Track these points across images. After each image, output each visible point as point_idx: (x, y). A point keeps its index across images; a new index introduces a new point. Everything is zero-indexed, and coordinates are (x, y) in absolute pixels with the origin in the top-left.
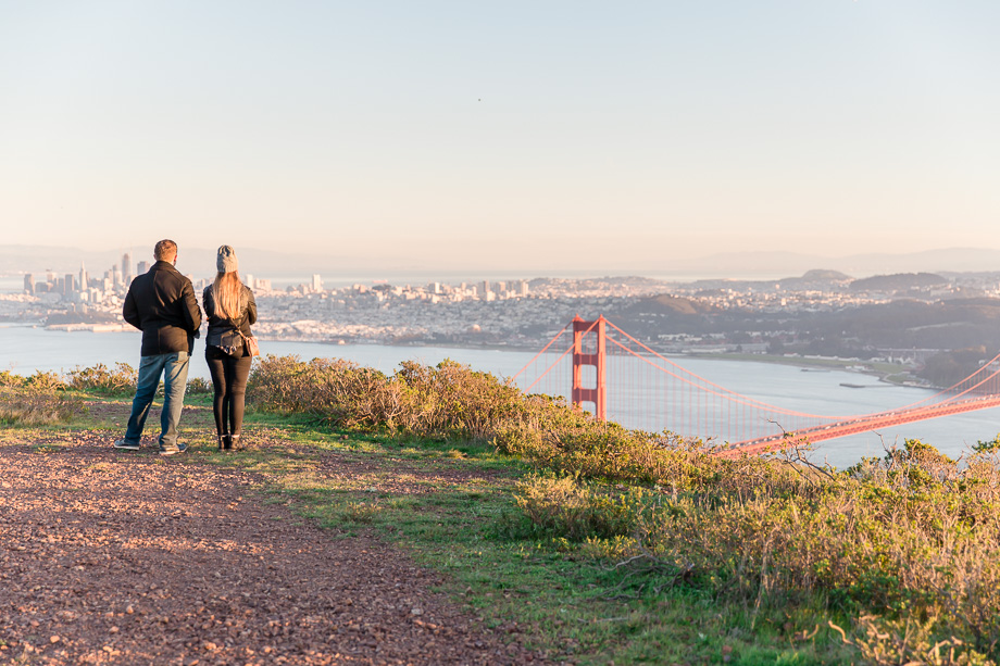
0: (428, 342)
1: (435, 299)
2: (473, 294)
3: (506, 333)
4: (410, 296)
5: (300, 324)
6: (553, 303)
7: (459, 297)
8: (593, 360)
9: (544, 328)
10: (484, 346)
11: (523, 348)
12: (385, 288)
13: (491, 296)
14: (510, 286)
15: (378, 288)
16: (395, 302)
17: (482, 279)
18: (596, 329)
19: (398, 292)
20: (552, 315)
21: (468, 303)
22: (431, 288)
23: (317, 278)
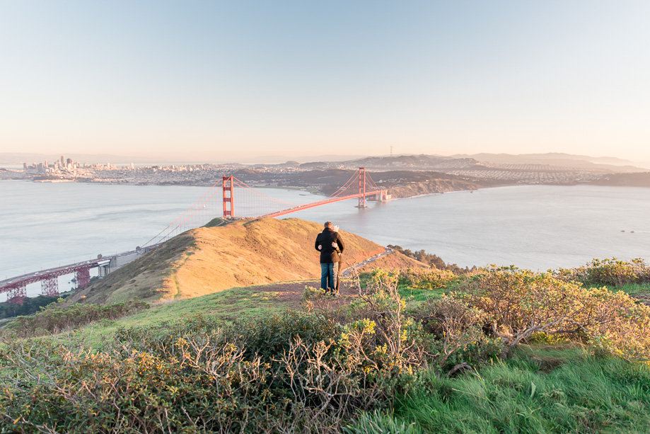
0: (172, 184)
1: (173, 171)
2: (185, 169)
3: (197, 181)
4: (164, 169)
5: (127, 179)
6: (211, 171)
7: (181, 170)
8: (230, 189)
9: (209, 179)
10: (190, 185)
11: (203, 186)
12: (156, 167)
13: (191, 169)
14: (197, 166)
15: (153, 167)
16: (159, 171)
17: (187, 164)
18: (230, 179)
19: (161, 168)
20: (211, 175)
21: (184, 172)
22: (172, 167)
23: (132, 164)
